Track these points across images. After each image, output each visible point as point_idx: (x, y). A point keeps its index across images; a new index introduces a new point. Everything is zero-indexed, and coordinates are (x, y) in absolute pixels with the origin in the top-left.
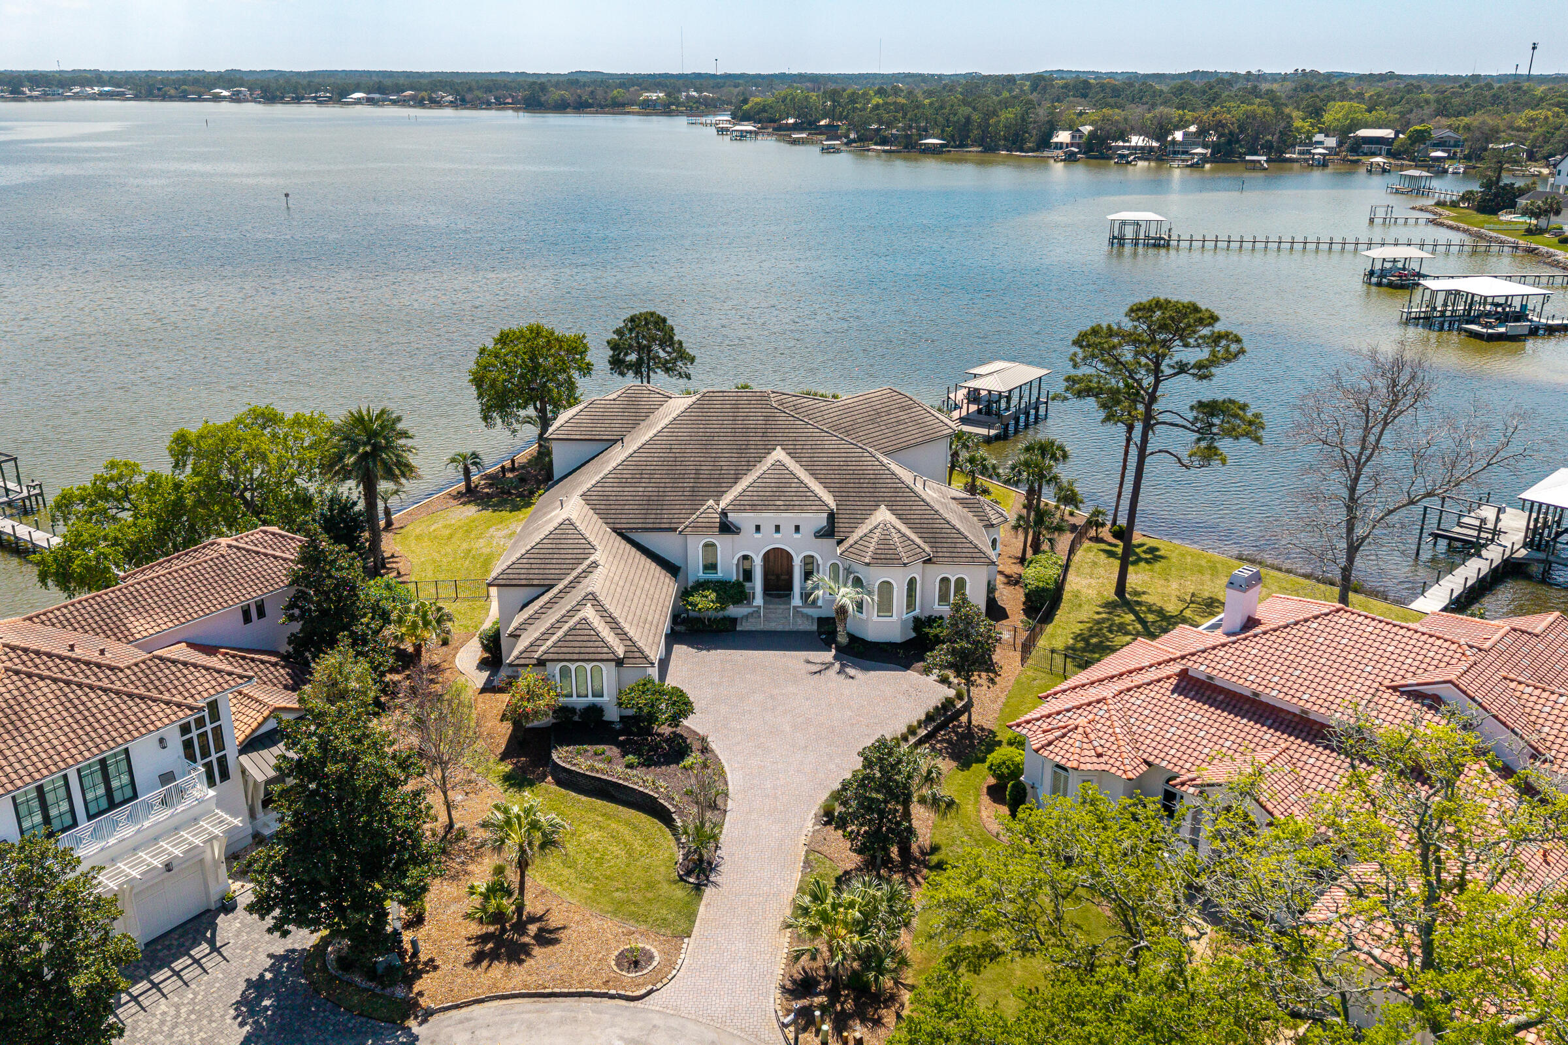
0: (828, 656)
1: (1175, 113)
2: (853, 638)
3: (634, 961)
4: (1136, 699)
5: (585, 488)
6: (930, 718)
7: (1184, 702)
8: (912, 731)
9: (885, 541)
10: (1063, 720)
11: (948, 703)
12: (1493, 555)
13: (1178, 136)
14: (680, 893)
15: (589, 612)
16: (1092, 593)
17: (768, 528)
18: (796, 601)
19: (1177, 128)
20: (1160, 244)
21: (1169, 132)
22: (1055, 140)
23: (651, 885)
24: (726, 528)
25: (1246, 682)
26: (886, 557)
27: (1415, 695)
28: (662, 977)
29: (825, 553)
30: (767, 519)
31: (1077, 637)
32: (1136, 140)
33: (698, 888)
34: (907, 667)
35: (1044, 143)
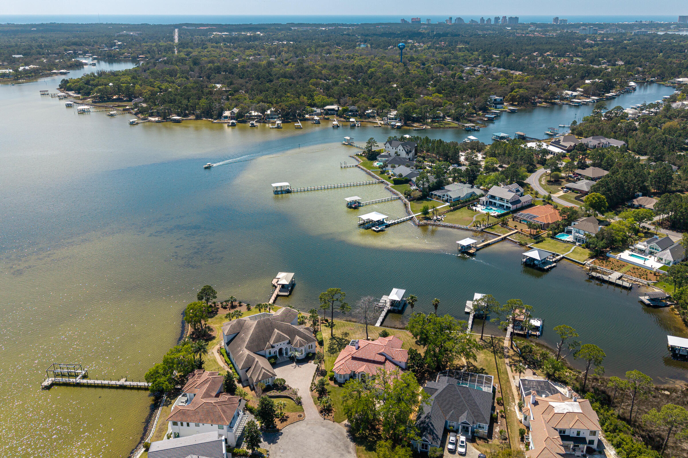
0: (294, 364)
1: (266, 105)
2: (297, 359)
3: (300, 416)
4: (347, 362)
5: (245, 345)
6: (316, 371)
7: (353, 361)
8: (315, 374)
9: (300, 343)
10: (339, 368)
11: (318, 367)
12: (386, 310)
13: (269, 112)
14: (299, 407)
15: (263, 371)
16: (327, 337)
17: (279, 345)
18: (284, 355)
19: (268, 109)
20: (288, 192)
21: (265, 111)
22: (224, 115)
23: (294, 407)
24: (273, 347)
25: (361, 357)
26: (301, 345)
27: (380, 354)
28: (304, 417)
29: (289, 347)
30: (279, 343)
31: (329, 347)
32: (254, 113)
33: (301, 405)
34: (308, 362)
35: (220, 116)
